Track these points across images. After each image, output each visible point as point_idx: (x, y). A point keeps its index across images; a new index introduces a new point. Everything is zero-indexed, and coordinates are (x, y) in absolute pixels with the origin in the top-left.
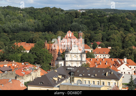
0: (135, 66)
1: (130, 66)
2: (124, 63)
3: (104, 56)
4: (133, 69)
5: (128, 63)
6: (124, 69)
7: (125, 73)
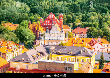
0: (108, 45)
1: (103, 45)
2: (98, 42)
3: (82, 35)
4: (106, 47)
5: (102, 42)
6: (98, 47)
7: (98, 50)
